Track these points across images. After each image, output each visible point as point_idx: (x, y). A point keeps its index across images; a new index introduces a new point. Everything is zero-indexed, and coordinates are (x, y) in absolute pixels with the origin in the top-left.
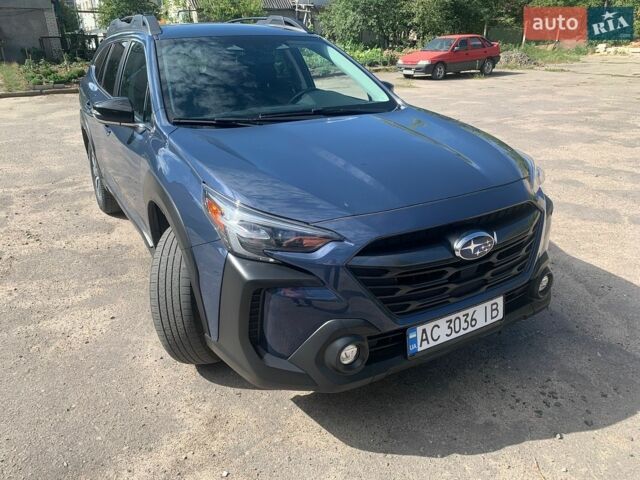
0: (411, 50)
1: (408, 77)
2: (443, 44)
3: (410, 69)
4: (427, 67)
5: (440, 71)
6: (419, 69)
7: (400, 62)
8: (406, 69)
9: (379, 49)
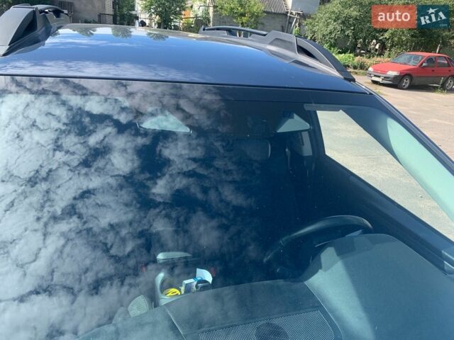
0: (379, 59)
1: (375, 82)
2: (411, 60)
3: (379, 77)
4: (396, 77)
5: (406, 82)
6: (388, 78)
7: (371, 69)
8: (375, 76)
9: (352, 55)
